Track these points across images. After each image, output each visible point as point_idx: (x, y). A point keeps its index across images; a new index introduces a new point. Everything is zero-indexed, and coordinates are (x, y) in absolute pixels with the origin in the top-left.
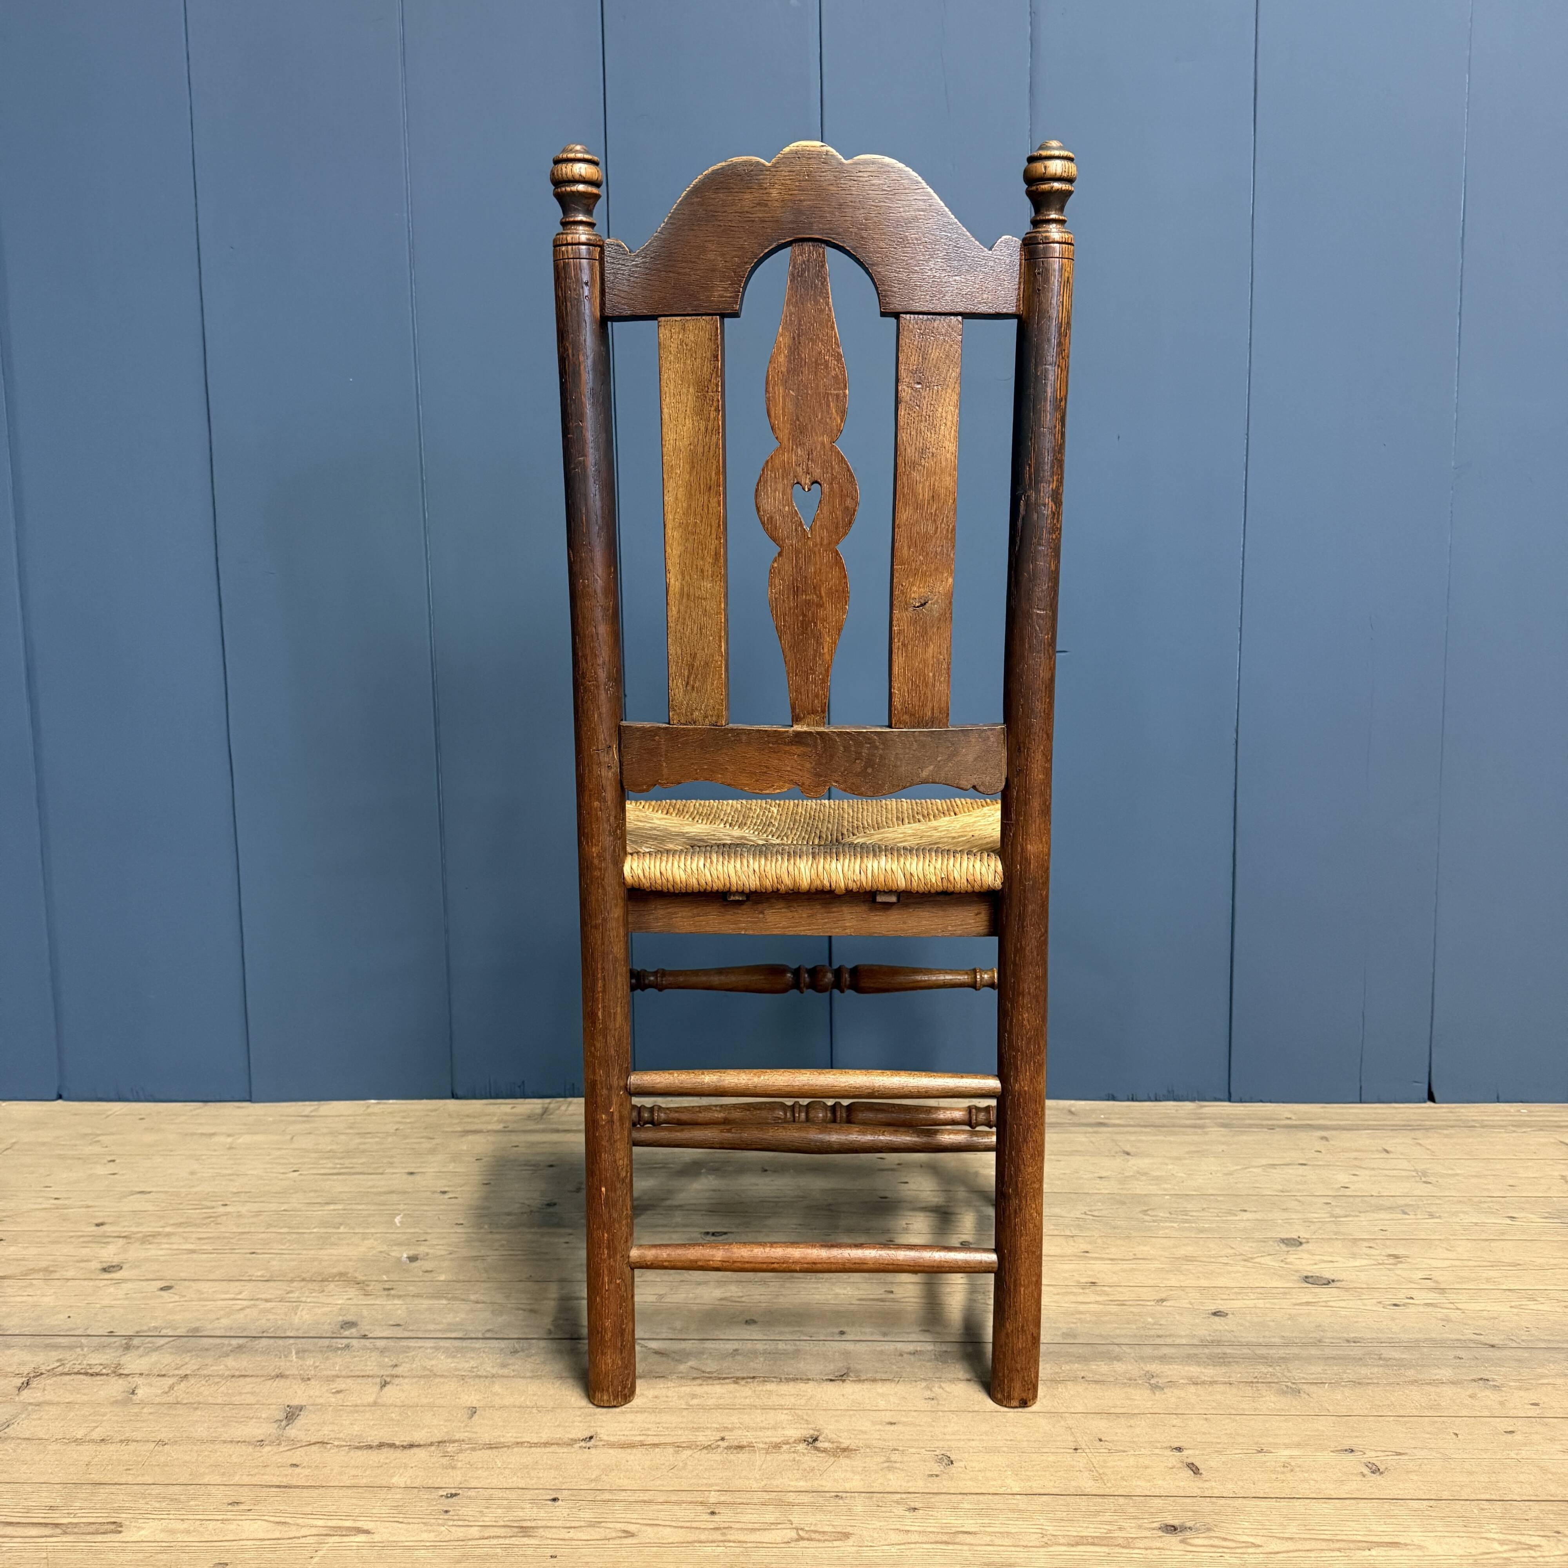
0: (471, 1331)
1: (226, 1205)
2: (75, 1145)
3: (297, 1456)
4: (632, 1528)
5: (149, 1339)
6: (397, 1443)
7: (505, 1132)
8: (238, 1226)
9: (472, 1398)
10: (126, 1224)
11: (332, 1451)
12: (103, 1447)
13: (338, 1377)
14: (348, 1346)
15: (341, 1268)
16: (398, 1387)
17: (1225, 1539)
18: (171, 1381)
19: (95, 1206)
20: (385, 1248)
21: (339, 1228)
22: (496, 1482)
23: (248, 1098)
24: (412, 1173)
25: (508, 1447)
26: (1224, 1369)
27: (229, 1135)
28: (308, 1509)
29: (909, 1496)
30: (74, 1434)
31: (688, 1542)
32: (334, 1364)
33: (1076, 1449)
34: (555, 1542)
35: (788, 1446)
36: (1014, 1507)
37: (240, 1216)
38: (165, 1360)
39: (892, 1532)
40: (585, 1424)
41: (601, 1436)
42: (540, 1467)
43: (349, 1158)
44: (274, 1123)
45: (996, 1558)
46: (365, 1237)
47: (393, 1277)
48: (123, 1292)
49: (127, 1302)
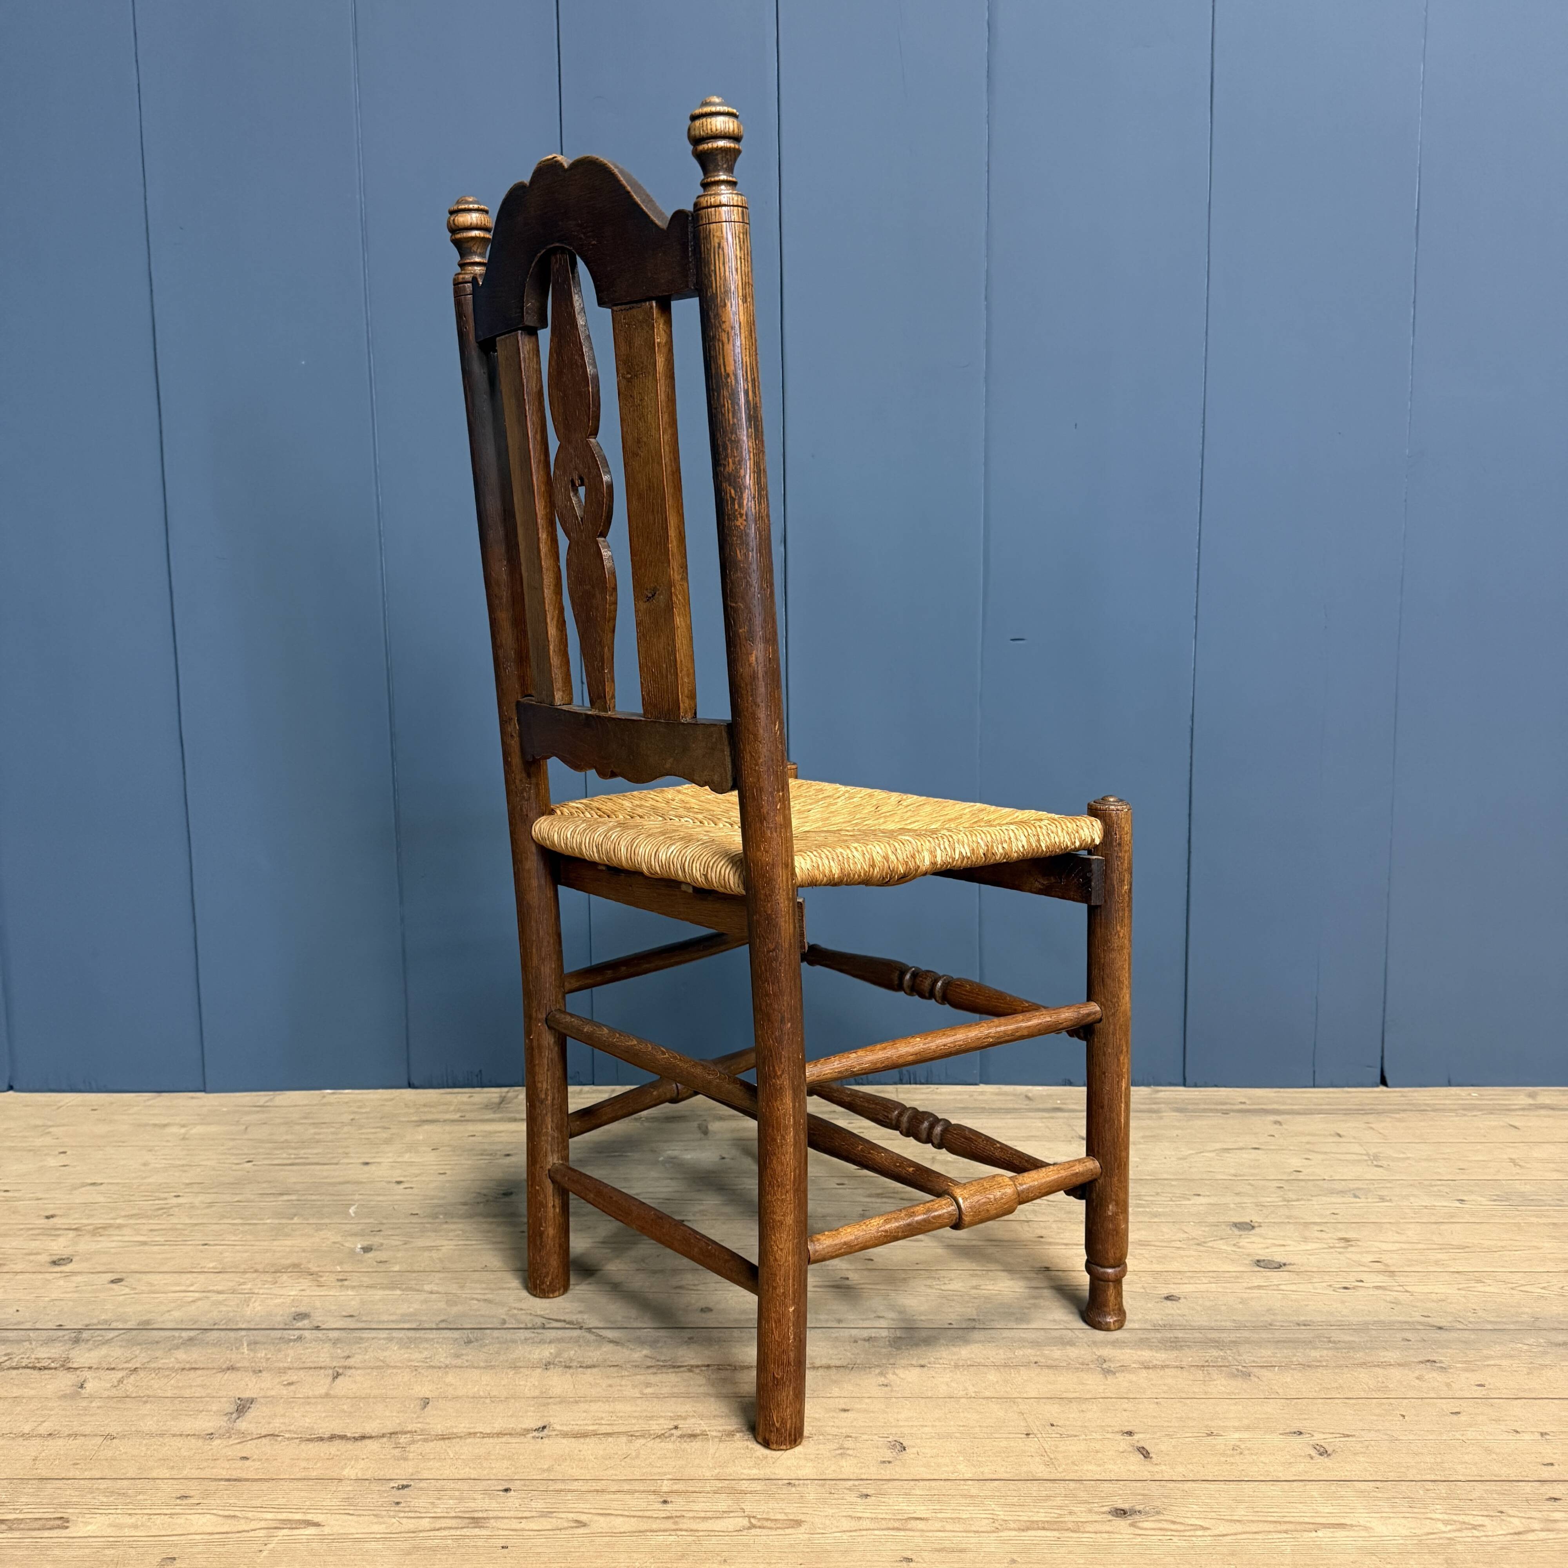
0: (425, 1321)
1: (179, 1196)
2: (26, 1137)
3: (249, 1448)
4: (583, 1518)
5: (99, 1332)
6: (349, 1435)
7: (462, 1121)
8: (191, 1217)
9: (424, 1390)
10: (77, 1216)
11: (283, 1443)
12: (50, 1442)
13: (290, 1369)
14: (300, 1338)
15: (294, 1259)
16: (351, 1379)
17: (1175, 1522)
18: (120, 1374)
19: (45, 1199)
20: (339, 1239)
21: (292, 1219)
22: (447, 1473)
23: (202, 1088)
24: (367, 1164)
25: (461, 1437)
26: (1175, 1353)
27: (183, 1126)
28: (258, 1503)
29: (861, 1482)
30: (21, 1429)
31: (640, 1532)
32: (286, 1356)
33: (1027, 1434)
34: (506, 1533)
35: (741, 1434)
36: (966, 1492)
37: (193, 1207)
38: (115, 1353)
39: (844, 1519)
40: (539, 1414)
41: (555, 1426)
42: (493, 1457)
43: (303, 1148)
44: (228, 1113)
45: (947, 1544)
46: (319, 1228)
47: (347, 1267)
48: (73, 1285)
49: (75, 1295)
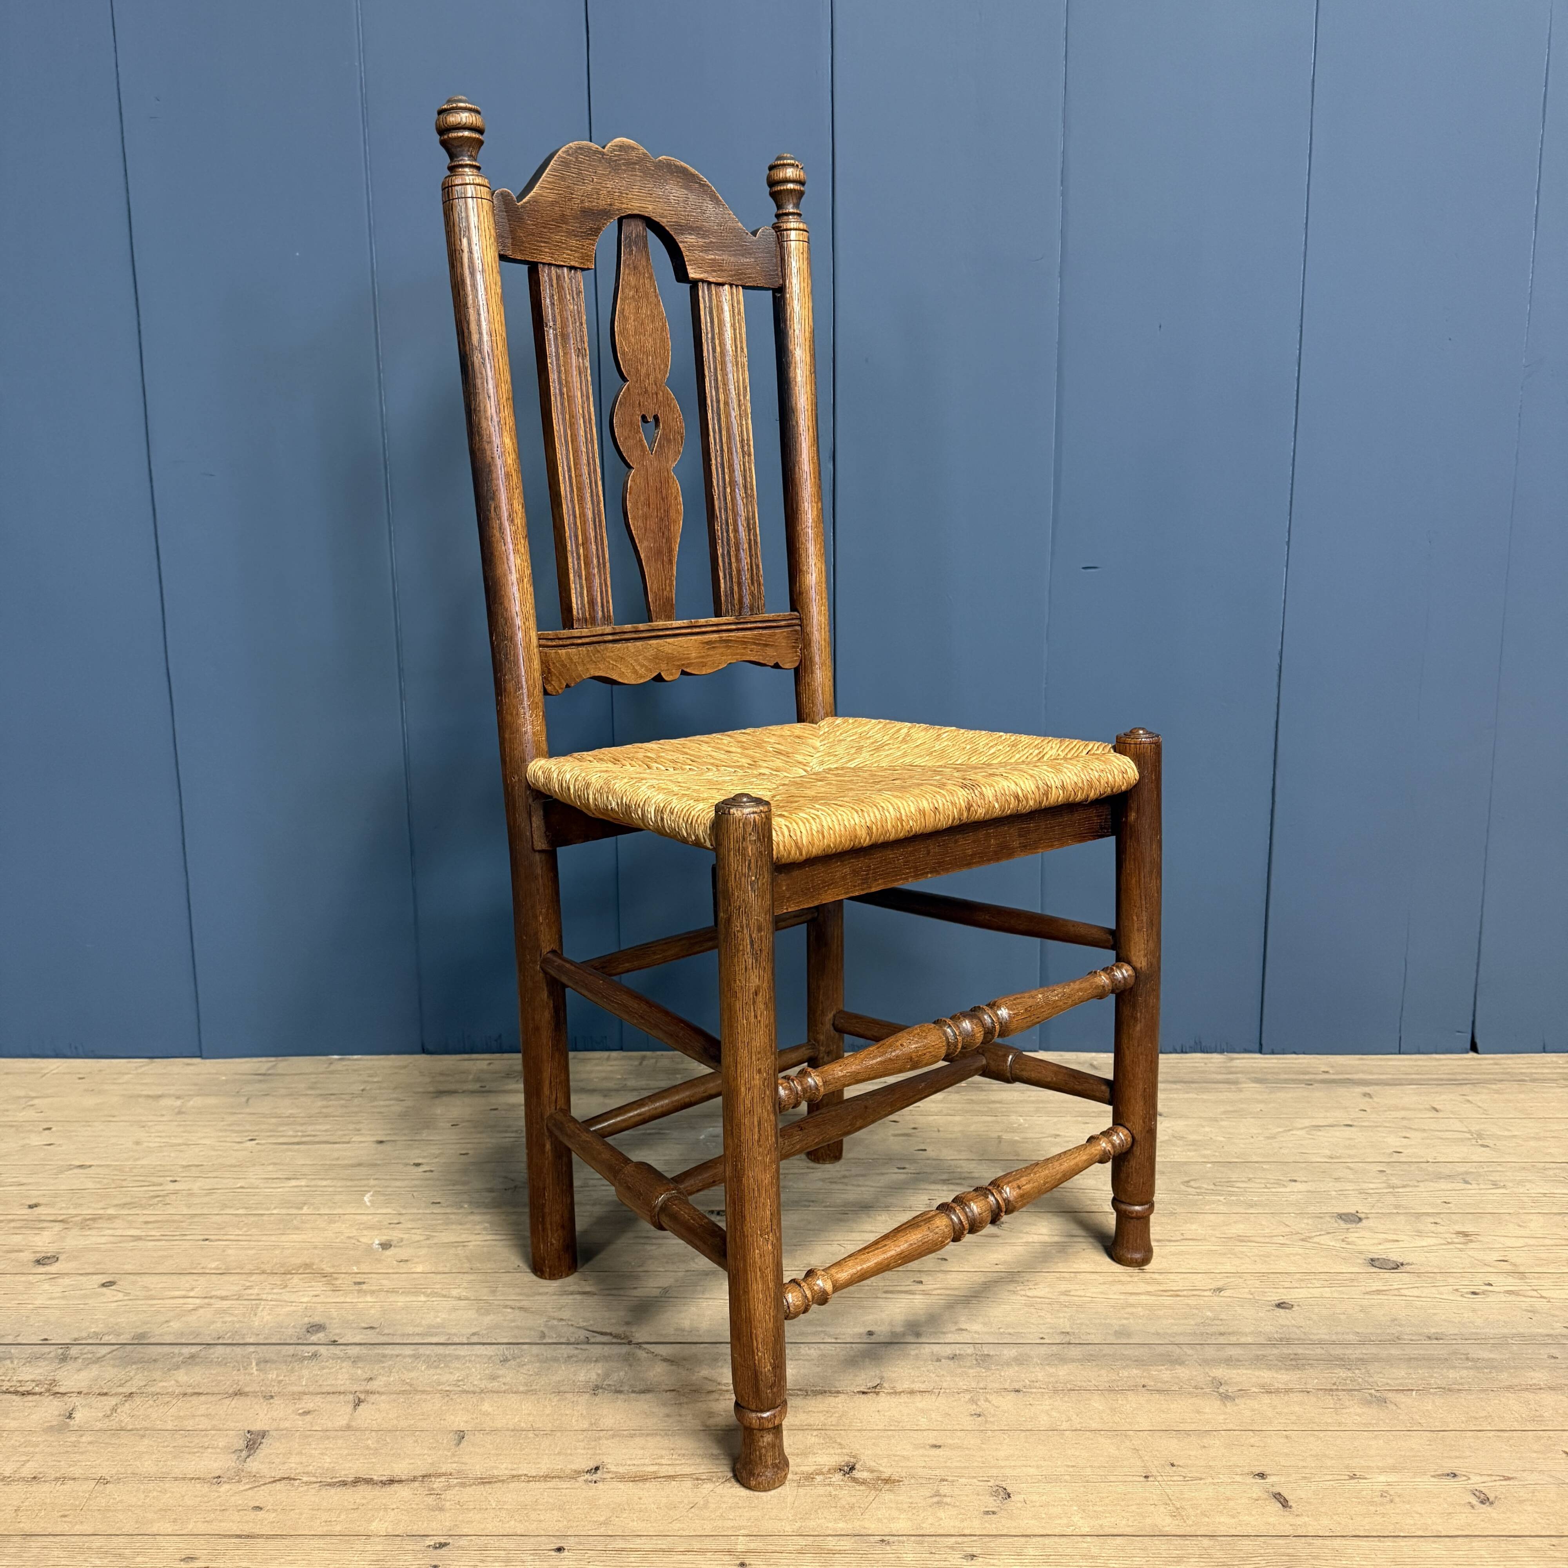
0: (455, 1334)
1: (176, 1181)
2: (7, 1111)
3: (261, 1496)
5: (89, 1347)
6: (375, 1478)
7: (483, 1092)
8: (189, 1206)
9: (459, 1420)
10: (63, 1205)
11: (301, 1489)
12: (35, 1487)
13: (305, 1394)
14: (315, 1355)
15: (305, 1258)
16: (374, 1407)
18: (113, 1401)
19: (29, 1184)
20: (354, 1233)
21: (301, 1208)
22: (491, 1527)
23: (198, 1053)
24: (381, 1142)
25: (503, 1481)
26: (1297, 1374)
27: (178, 1098)
29: (965, 1539)
32: (300, 1377)
33: (1146, 1477)
35: (822, 1477)
36: (1085, 1552)
37: (191, 1194)
38: (109, 1373)
40: (590, 1452)
41: (609, 1466)
42: (541, 1507)
43: (312, 1124)
44: (227, 1081)
46: (332, 1219)
47: (365, 1268)
48: (60, 1289)
49: (63, 1302)
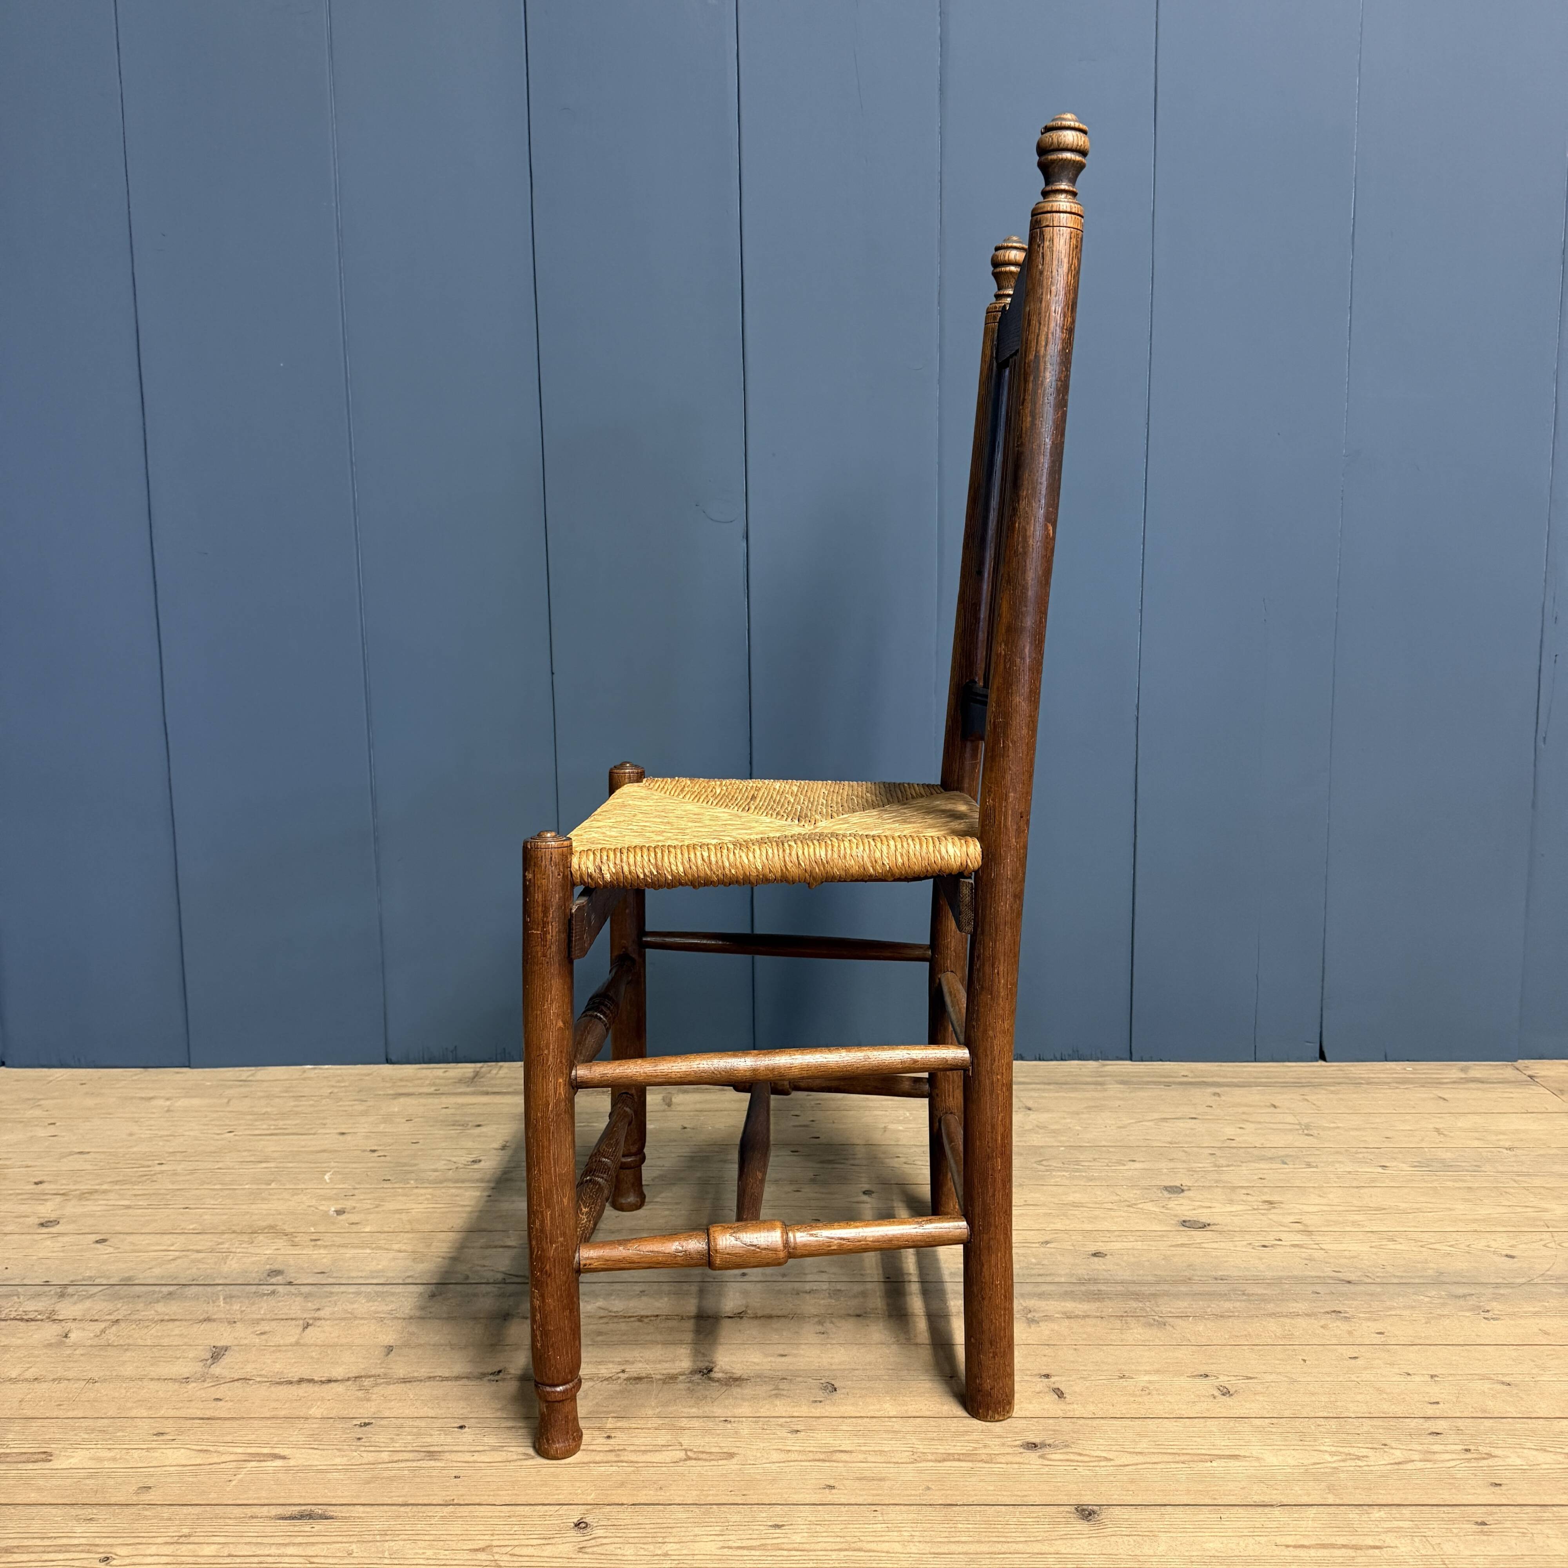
0: (391, 1277)
1: (162, 1164)
2: (17, 1110)
3: (222, 1391)
5: (82, 1288)
6: (316, 1379)
7: (436, 1094)
8: (173, 1183)
9: (389, 1338)
10: (64, 1182)
11: (254, 1386)
12: (36, 1385)
13: (263, 1320)
14: (273, 1292)
15: (269, 1221)
16: (319, 1329)
17: (1080, 1454)
18: (103, 1325)
19: (34, 1166)
20: (313, 1203)
21: (270, 1184)
22: (407, 1412)
23: (187, 1064)
24: (343, 1134)
25: (421, 1381)
26: (1096, 1305)
27: (167, 1099)
28: (229, 1438)
29: (793, 1419)
30: (8, 1374)
31: (584, 1463)
32: (260, 1308)
33: (951, 1377)
34: (459, 1464)
35: (684, 1377)
36: (889, 1428)
37: (175, 1173)
38: (99, 1306)
39: (774, 1452)
40: (495, 1360)
41: (510, 1370)
42: (451, 1398)
43: (282, 1120)
44: (212, 1086)
45: (868, 1474)
46: (295, 1192)
47: (321, 1228)
48: (60, 1245)
49: (62, 1254)
